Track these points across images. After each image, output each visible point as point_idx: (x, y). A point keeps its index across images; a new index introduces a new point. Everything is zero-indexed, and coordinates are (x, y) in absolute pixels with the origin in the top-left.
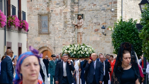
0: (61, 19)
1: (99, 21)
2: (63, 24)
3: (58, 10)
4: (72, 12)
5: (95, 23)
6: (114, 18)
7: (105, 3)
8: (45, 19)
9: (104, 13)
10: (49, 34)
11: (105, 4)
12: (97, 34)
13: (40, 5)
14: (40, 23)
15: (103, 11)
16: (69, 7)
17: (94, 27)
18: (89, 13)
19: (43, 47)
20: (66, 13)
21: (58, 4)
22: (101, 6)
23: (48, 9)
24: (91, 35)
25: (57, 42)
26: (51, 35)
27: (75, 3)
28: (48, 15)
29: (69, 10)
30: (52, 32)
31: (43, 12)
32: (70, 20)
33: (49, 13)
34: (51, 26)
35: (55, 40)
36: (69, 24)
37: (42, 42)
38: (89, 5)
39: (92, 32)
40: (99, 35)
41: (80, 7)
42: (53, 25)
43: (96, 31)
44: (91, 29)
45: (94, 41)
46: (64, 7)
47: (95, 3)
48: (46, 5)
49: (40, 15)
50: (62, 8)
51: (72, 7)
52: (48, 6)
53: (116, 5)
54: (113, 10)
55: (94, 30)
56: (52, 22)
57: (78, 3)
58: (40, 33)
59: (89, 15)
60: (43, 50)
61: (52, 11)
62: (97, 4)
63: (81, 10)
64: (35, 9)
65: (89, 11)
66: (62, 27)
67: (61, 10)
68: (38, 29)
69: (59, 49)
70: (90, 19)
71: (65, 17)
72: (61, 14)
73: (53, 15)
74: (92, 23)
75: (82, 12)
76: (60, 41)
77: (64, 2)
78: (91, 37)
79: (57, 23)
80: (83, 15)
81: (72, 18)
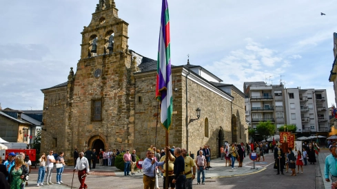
0: (115, 104)
2: (117, 109)
3: (112, 94)
4: (128, 95)
5: (155, 106)
6: (178, 99)
8: (98, 104)
10: (101, 121)
13: (94, 89)
14: (93, 109)
16: (124, 89)
17: (153, 111)
18: (147, 95)
19: (95, 136)
20: (121, 96)
21: (112, 87)
23: (102, 93)
24: (149, 121)
25: (110, 130)
26: (103, 122)
27: (131, 85)
28: (101, 100)
29: (125, 93)
30: (105, 119)
31: (97, 97)
32: (125, 104)
33: (102, 97)
34: (104, 112)
35: (108, 128)
36: (124, 109)
37: (94, 130)
38: (147, 86)
39: (150, 117)
41: (137, 89)
42: (106, 111)
44: (150, 113)
46: (119, 89)
48: (100, 90)
49: (94, 101)
50: (117, 91)
51: (128, 89)
52: (102, 90)
53: (181, 84)
54: (176, 89)
55: (153, 114)
56: (105, 107)
57: (134, 84)
58: (93, 120)
59: (147, 98)
60: (95, 139)
61: (106, 95)
63: (138, 92)
64: (89, 94)
65: (147, 92)
66: (116, 112)
67: (115, 94)
68: (90, 115)
69: (112, 138)
70: (149, 101)
71: (120, 101)
72: (115, 98)
73: (107, 99)
74: (151, 106)
75: (140, 95)
76: (113, 129)
77: (119, 84)
78: (149, 123)
79: (111, 109)
80: (140, 97)
81: (128, 101)
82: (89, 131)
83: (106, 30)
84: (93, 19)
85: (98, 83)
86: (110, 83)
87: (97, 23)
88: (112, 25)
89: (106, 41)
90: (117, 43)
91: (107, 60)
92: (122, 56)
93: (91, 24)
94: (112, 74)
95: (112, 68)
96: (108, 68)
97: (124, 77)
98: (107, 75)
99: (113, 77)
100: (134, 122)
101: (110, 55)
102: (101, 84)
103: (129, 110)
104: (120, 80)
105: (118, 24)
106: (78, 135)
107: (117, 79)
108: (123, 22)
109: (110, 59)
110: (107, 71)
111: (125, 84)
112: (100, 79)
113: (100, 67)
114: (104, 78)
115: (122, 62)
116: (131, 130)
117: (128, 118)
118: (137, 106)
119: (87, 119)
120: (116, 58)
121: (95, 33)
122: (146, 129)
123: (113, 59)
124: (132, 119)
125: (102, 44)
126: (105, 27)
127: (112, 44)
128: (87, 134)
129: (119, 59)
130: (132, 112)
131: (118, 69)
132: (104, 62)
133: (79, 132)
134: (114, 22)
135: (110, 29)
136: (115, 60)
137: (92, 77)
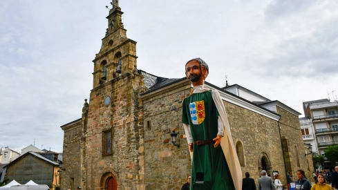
0: (124, 133)
1: (170, 127)
2: (126, 138)
3: (121, 122)
4: (136, 121)
5: (165, 131)
7: (176, 99)
8: (109, 136)
9: (176, 114)
10: (112, 154)
11: (176, 101)
12: (168, 146)
13: (105, 119)
14: (104, 142)
15: (173, 112)
16: (133, 115)
17: (163, 137)
18: (156, 118)
19: (107, 173)
20: (129, 123)
21: (121, 114)
22: (171, 105)
23: (112, 123)
24: (160, 150)
25: (120, 164)
26: (114, 156)
27: (138, 108)
28: (112, 131)
29: (133, 119)
30: (116, 152)
31: (107, 127)
32: (134, 132)
33: (112, 127)
34: (114, 145)
35: (118, 162)
36: (133, 138)
37: (105, 166)
38: (156, 107)
39: (161, 144)
40: (170, 148)
41: (145, 112)
42: (116, 142)
43: (166, 142)
44: (159, 140)
45: (164, 159)
46: (128, 116)
47: (163, 103)
48: (110, 119)
49: (105, 132)
50: (125, 118)
51: (136, 114)
52: (112, 119)
55: (163, 141)
56: (116, 138)
57: (142, 107)
58: (104, 155)
59: (156, 121)
60: (107, 176)
61: (115, 124)
62: (166, 103)
63: (147, 116)
64: (100, 126)
65: (156, 115)
66: (126, 143)
67: (124, 121)
68: (102, 149)
69: (123, 174)
70: (158, 125)
71: (129, 130)
72: (124, 127)
73: (116, 129)
74: (160, 131)
75: (148, 119)
76: (124, 164)
77: (127, 111)
78: (159, 153)
79: (121, 139)
80: (148, 122)
81: (136, 129)
82: (101, 168)
83: (115, 53)
84: (103, 44)
85: (108, 111)
86: (119, 110)
87: (106, 48)
88: (119, 47)
90: (125, 65)
91: (115, 85)
92: (129, 78)
93: (101, 50)
94: (121, 99)
95: (120, 92)
96: (117, 94)
97: (132, 101)
98: (116, 101)
99: (121, 102)
100: (144, 153)
101: (118, 79)
102: (111, 113)
103: (138, 138)
104: (129, 105)
105: (124, 43)
106: (92, 173)
107: (125, 104)
108: (130, 40)
109: (119, 83)
110: (116, 97)
111: (132, 109)
112: (110, 107)
113: (110, 94)
114: (113, 106)
115: (129, 84)
116: (141, 163)
117: (137, 149)
118: (147, 133)
119: (99, 154)
120: (124, 81)
121: (104, 58)
122: (157, 161)
123: (121, 83)
124: (141, 150)
125: (111, 69)
126: (113, 50)
128: (100, 171)
129: (126, 82)
130: (141, 141)
131: (126, 93)
132: (113, 87)
133: (92, 169)
134: (121, 43)
135: (117, 51)
136: (123, 83)
137: (103, 106)
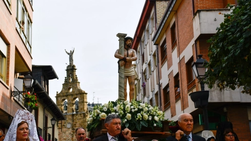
13: (67, 136)
48: (71, 136)
64: (63, 139)
83: (73, 97)
84: (63, 88)
85: (70, 132)
87: (66, 91)
88: (77, 94)
89: (73, 104)
90: (81, 107)
91: (75, 117)
92: (85, 116)
93: (62, 91)
95: (78, 123)
96: (76, 123)
98: (75, 127)
101: (77, 114)
102: (72, 133)
105: (81, 94)
108: (84, 93)
109: (77, 117)
110: (75, 125)
112: (71, 129)
113: (71, 122)
114: (73, 129)
115: (85, 119)
120: (81, 116)
121: (65, 98)
125: (71, 106)
126: (72, 95)
127: (78, 107)
129: (83, 117)
131: (82, 124)
132: (73, 118)
134: (78, 92)
135: (75, 96)
136: (80, 118)
137: (65, 128)
